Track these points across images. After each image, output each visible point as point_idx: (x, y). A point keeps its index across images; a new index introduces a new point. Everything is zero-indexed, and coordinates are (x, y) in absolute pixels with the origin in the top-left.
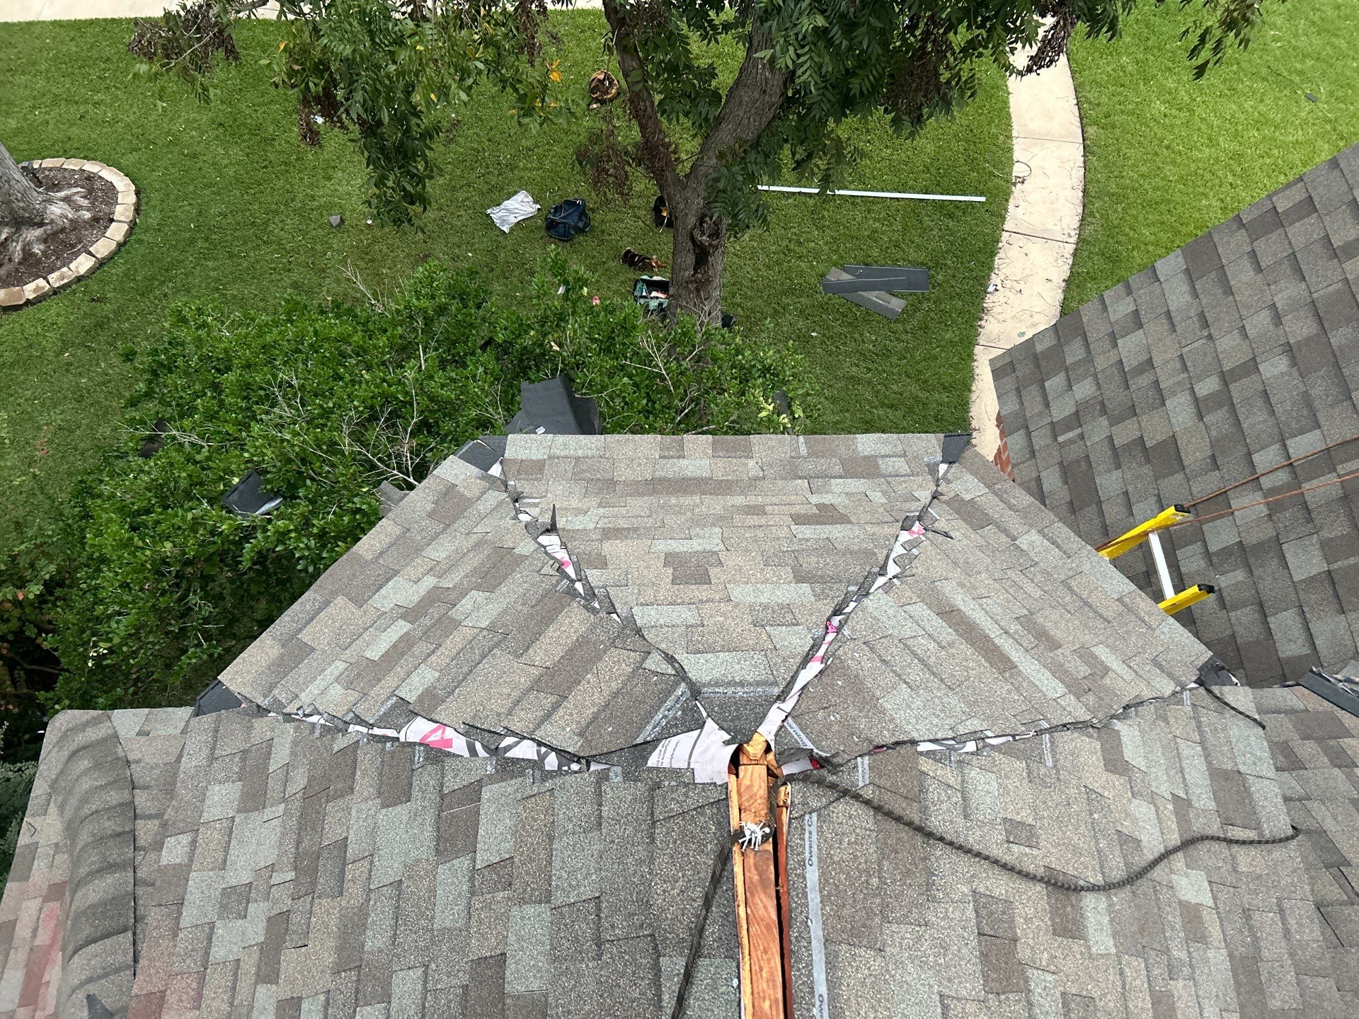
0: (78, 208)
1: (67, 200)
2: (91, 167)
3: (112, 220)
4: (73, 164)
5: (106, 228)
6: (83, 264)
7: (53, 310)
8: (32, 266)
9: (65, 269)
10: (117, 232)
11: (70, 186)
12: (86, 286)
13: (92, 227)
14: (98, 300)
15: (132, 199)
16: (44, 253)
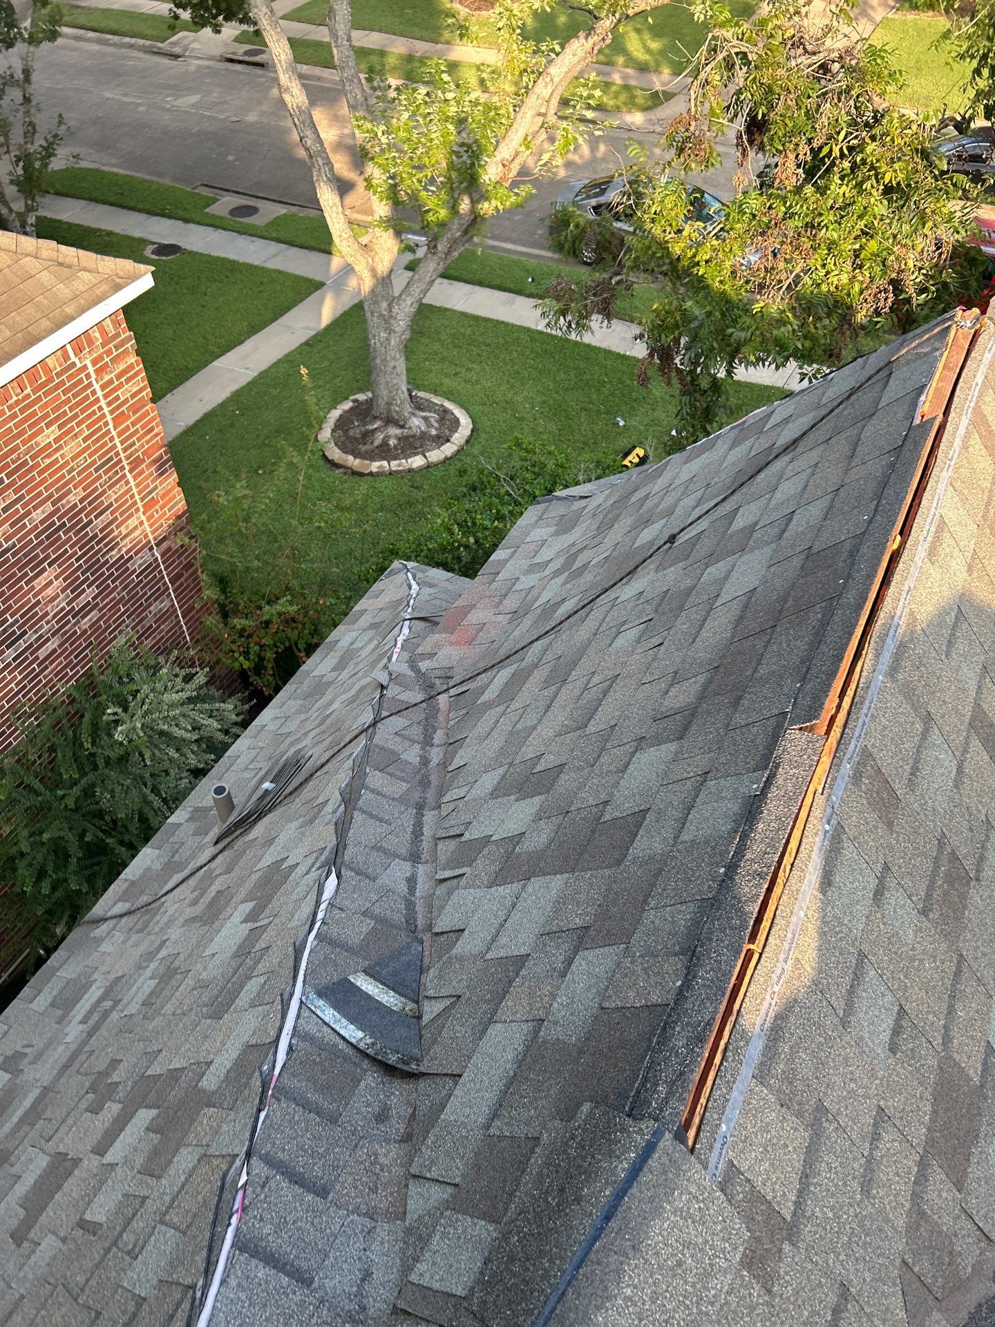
0: (429, 425)
1: (426, 419)
2: (448, 405)
3: (448, 441)
4: (437, 400)
5: (443, 444)
6: (417, 462)
7: (385, 485)
8: (384, 452)
9: (404, 461)
10: (448, 449)
11: (430, 411)
12: (412, 476)
13: (434, 441)
14: (417, 488)
15: (467, 432)
16: (395, 447)
